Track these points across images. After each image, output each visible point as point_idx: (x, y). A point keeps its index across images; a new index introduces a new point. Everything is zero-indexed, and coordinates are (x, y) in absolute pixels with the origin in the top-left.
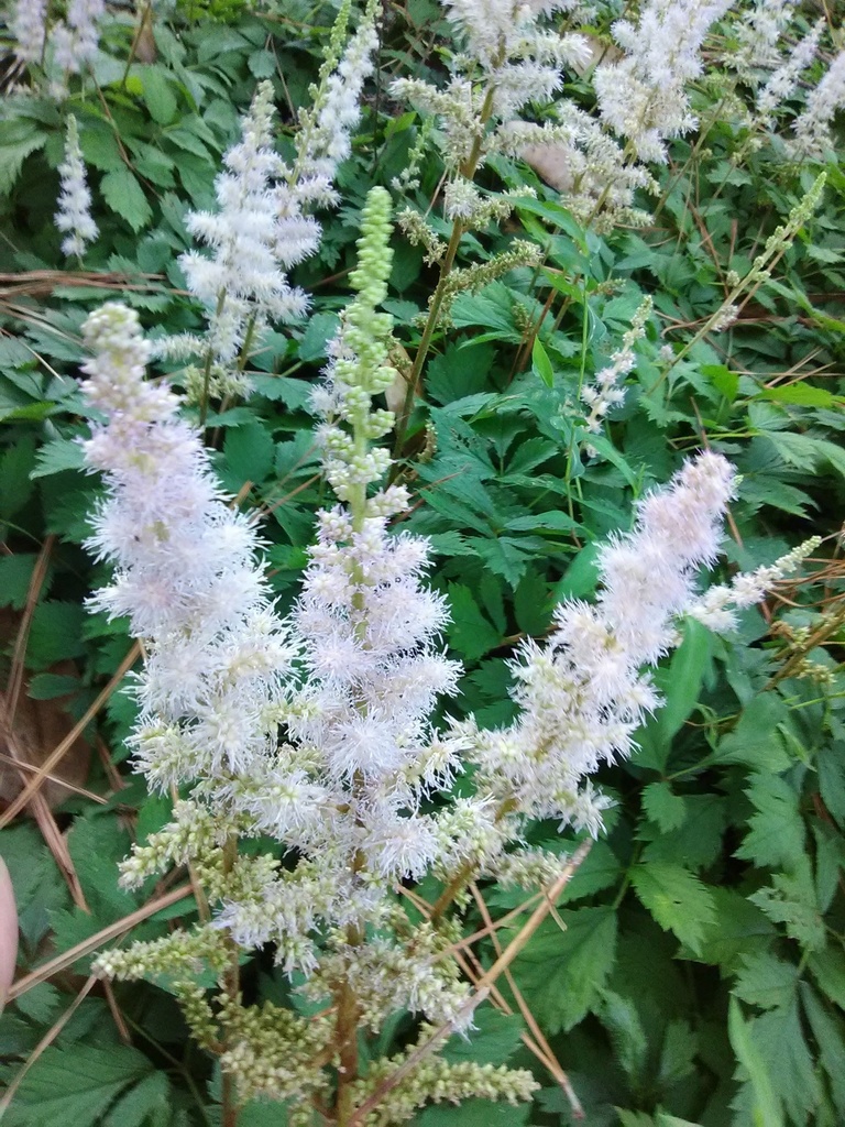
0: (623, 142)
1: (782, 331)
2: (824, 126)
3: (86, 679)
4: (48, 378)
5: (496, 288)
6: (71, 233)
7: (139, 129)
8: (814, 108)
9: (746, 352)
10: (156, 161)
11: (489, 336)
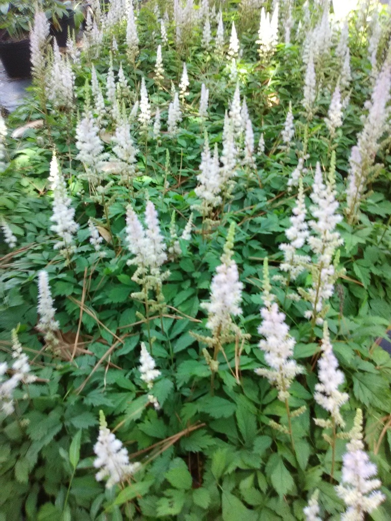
0: (126, 162)
1: (192, 180)
2: (176, 127)
3: (74, 324)
4: (27, 273)
5: (116, 204)
6: (10, 242)
7: (7, 213)
8: (171, 125)
9: (187, 189)
10: (16, 218)
11: (121, 215)
